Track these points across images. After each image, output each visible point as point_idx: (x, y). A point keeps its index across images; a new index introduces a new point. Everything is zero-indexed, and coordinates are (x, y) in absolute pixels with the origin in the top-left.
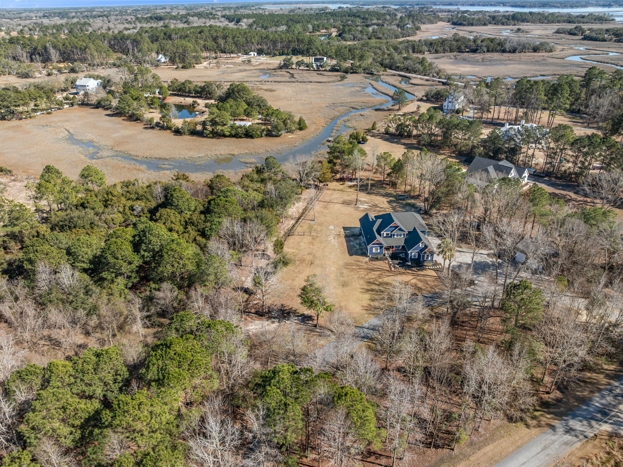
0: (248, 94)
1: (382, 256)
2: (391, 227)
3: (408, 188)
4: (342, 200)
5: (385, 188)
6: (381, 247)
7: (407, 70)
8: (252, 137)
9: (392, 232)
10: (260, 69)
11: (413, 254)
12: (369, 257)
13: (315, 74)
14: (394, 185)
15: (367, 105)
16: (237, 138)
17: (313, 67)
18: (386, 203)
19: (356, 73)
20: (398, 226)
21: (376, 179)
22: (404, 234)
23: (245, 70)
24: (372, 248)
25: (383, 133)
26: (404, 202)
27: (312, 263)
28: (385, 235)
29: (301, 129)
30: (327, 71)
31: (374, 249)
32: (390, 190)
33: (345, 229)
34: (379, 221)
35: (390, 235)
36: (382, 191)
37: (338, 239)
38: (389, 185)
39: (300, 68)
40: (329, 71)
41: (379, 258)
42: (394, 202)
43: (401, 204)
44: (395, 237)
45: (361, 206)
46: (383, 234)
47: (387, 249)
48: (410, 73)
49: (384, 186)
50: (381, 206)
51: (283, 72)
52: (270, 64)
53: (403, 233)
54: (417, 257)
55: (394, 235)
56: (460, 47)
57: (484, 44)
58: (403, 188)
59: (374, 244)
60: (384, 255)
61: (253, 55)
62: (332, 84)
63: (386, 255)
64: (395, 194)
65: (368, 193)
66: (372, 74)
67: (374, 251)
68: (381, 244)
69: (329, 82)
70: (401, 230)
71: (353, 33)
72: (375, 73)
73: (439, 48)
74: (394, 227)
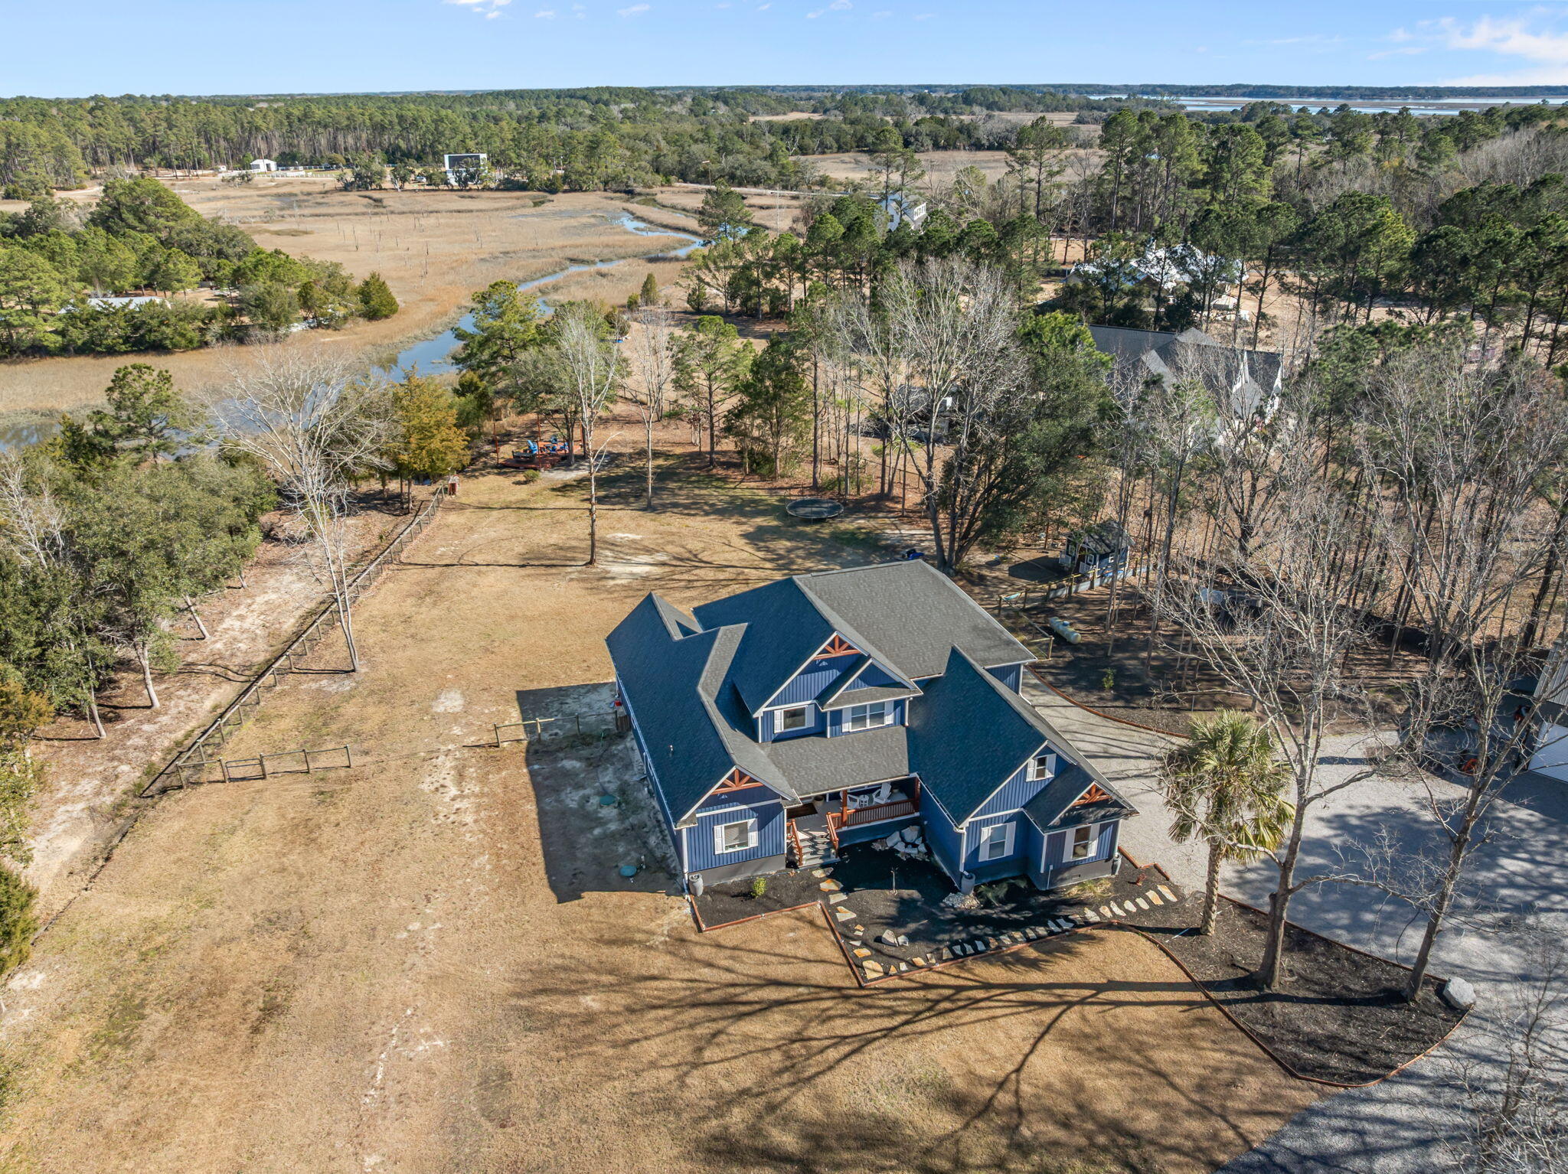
0: (176, 217)
1: (775, 868)
2: (814, 668)
3: (827, 472)
4: (520, 549)
5: (724, 479)
6: (766, 817)
7: (733, 179)
8: (159, 348)
9: (822, 697)
10: (278, 196)
11: (986, 832)
12: (690, 888)
13: (454, 196)
14: (760, 463)
15: (622, 251)
16: (99, 355)
17: (447, 183)
18: (741, 543)
19: (581, 190)
20: (861, 659)
21: (678, 450)
22: (899, 704)
23: (227, 198)
24: (703, 834)
25: (685, 312)
26: (826, 531)
27: (270, 1010)
28: (779, 727)
29: (372, 315)
30: (491, 190)
31: (719, 829)
32: (750, 488)
33: (530, 701)
34: (729, 638)
35: (809, 722)
36: (716, 495)
37: (483, 780)
38: (738, 466)
39: (407, 186)
40: (497, 189)
41: (761, 888)
42: (776, 533)
43: (814, 539)
44: (847, 727)
45: (616, 569)
46: (769, 716)
47: (806, 811)
48: (740, 185)
49: (720, 472)
50: (718, 559)
51: (353, 196)
52: (315, 183)
53: (888, 698)
54: (1008, 851)
55: (837, 718)
56: (862, 138)
57: (924, 128)
58: (803, 473)
59: (715, 801)
60: (792, 864)
61: (263, 168)
62: (504, 214)
63: (807, 861)
64: (773, 500)
65: (650, 508)
66: (630, 193)
67: (721, 845)
68: (764, 792)
69: (497, 210)
70: (877, 678)
71: (569, 120)
72: (638, 190)
73: (807, 141)
74: (832, 663)
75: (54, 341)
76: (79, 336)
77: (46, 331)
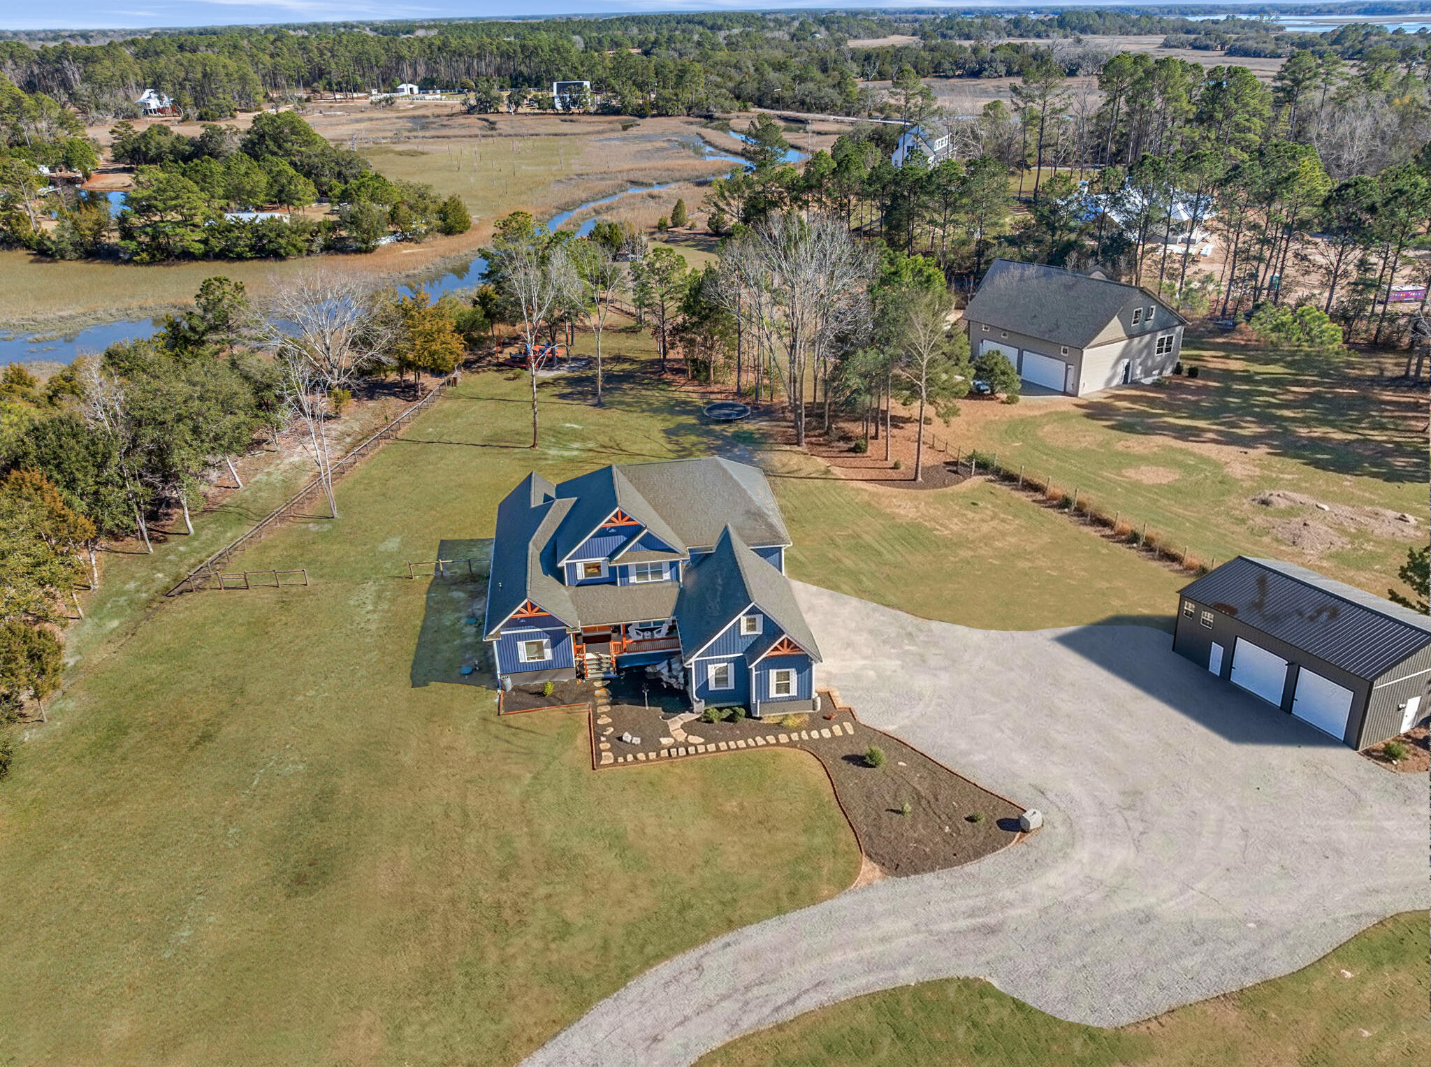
1: (567, 678)
2: (603, 533)
3: (749, 379)
4: (486, 432)
5: (669, 384)
6: (557, 639)
7: (804, 105)
8: (277, 255)
9: (611, 556)
10: (414, 117)
11: (712, 669)
12: (498, 685)
13: (556, 119)
14: (700, 370)
15: (677, 174)
16: (232, 260)
17: (553, 107)
18: (660, 437)
19: (667, 115)
20: (639, 529)
21: (644, 357)
22: (673, 565)
23: (371, 119)
24: (509, 646)
25: (706, 234)
26: (730, 430)
27: (206, 737)
28: (581, 575)
29: (448, 231)
30: (590, 114)
31: (521, 645)
32: (688, 392)
33: (445, 547)
34: (563, 506)
35: (605, 574)
36: (656, 396)
37: (393, 601)
38: (684, 372)
39: (520, 110)
40: (596, 114)
41: (549, 690)
42: (690, 429)
43: (717, 436)
44: (633, 579)
45: (553, 452)
46: (572, 567)
47: (592, 639)
48: (809, 111)
49: (669, 376)
50: (634, 449)
51: (473, 119)
52: (446, 106)
53: (665, 559)
54: (730, 685)
55: (624, 572)
56: (940, 63)
57: (999, 55)
58: (731, 381)
59: (514, 624)
60: (581, 676)
61: (407, 92)
62: (593, 137)
63: (591, 673)
64: (700, 403)
65: (600, 405)
66: (710, 117)
67: (523, 657)
68: (551, 620)
69: (588, 133)
70: (652, 543)
71: (678, 45)
72: (717, 115)
73: (887, 67)
74: (619, 531)
75: (198, 248)
76: (217, 244)
77: (192, 239)
